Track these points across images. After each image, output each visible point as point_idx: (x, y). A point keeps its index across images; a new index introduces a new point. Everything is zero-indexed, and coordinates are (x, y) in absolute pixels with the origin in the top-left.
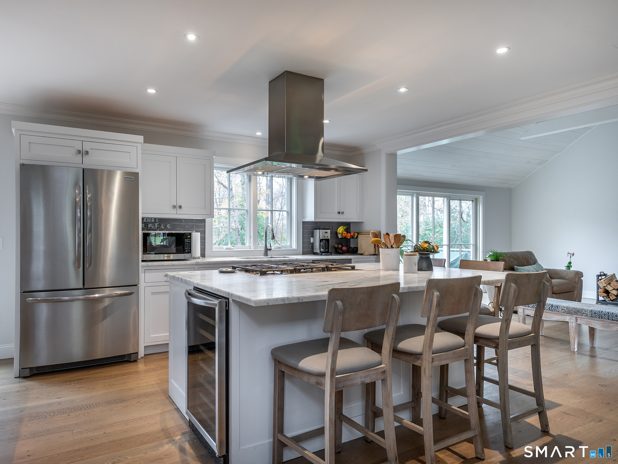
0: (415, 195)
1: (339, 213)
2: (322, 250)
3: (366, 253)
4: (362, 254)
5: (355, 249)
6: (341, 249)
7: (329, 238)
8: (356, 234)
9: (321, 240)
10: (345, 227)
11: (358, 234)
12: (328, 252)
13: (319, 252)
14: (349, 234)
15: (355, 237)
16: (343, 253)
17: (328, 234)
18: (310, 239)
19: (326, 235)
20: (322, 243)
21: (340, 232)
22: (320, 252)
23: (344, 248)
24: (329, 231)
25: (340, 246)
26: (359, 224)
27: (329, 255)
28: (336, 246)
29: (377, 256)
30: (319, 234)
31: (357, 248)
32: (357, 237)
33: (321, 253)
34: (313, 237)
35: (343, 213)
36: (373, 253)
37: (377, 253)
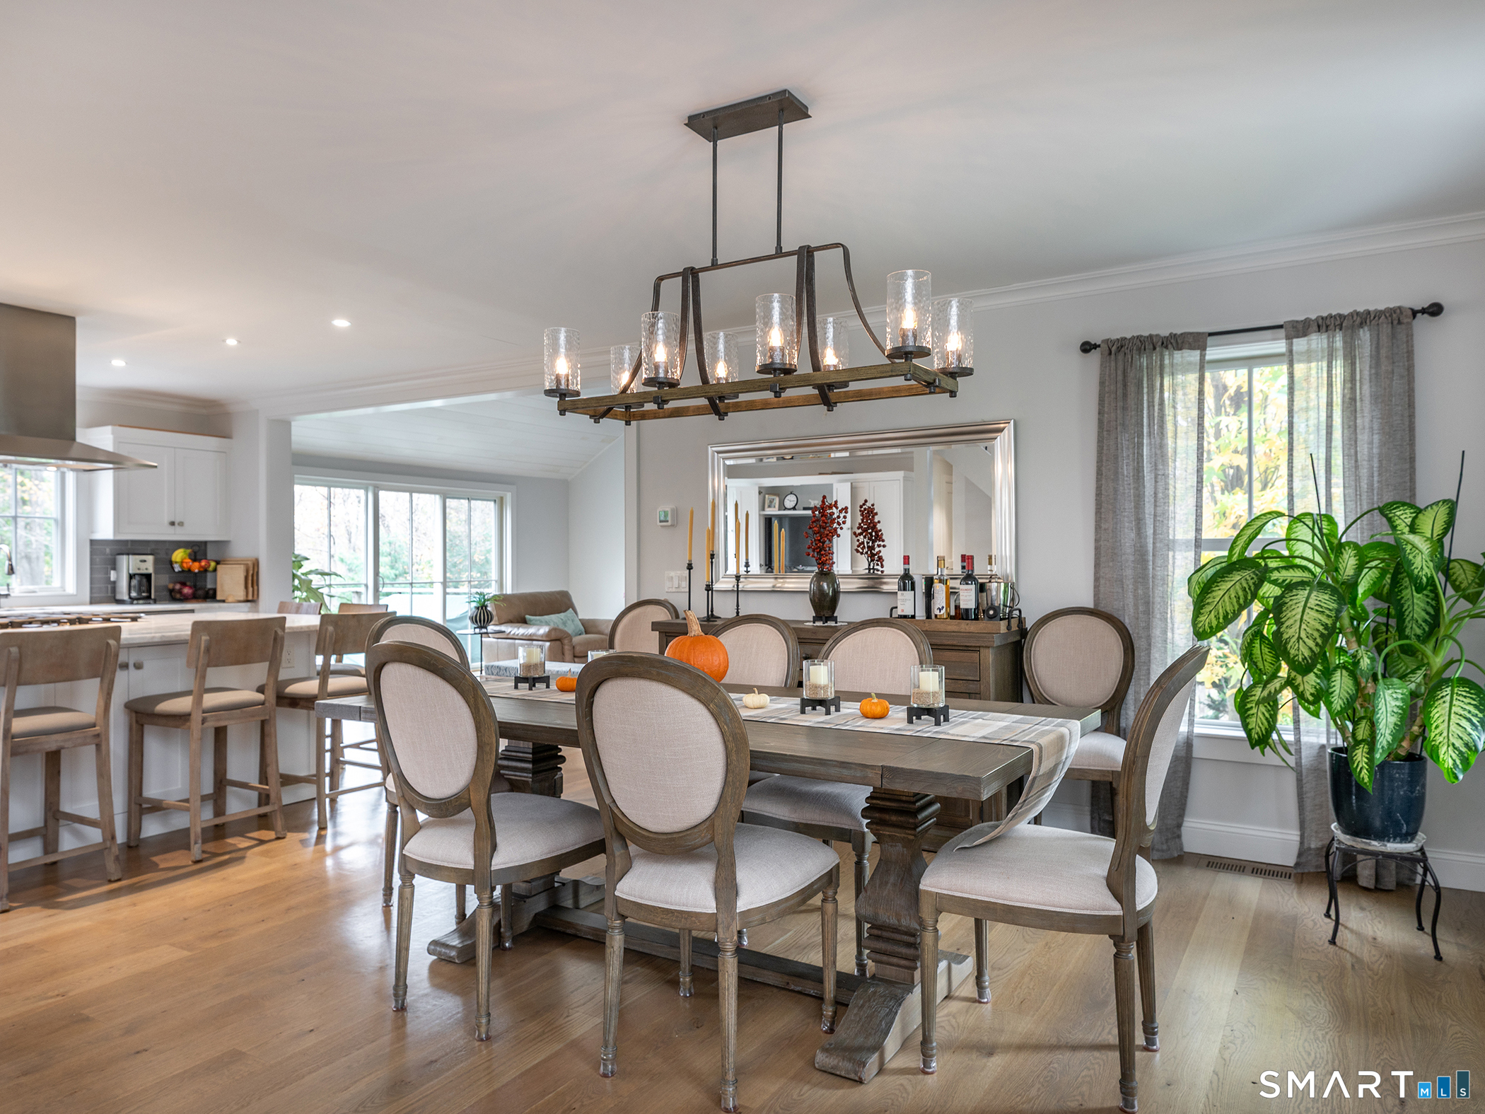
0: (371, 489)
1: (173, 524)
2: (134, 594)
3: (230, 599)
4: (223, 601)
5: (211, 592)
6: (180, 592)
7: (151, 570)
8: (213, 564)
9: (131, 577)
10: (189, 551)
11: (218, 563)
12: (149, 597)
13: (126, 598)
14: (197, 564)
15: (211, 569)
16: (185, 599)
17: (148, 564)
18: (108, 573)
19: (143, 566)
20: (134, 582)
21: (178, 559)
22: (130, 598)
23: (186, 590)
24: (150, 559)
25: (178, 587)
26: (221, 544)
27: (150, 603)
28: (171, 586)
29: (253, 604)
30: (129, 564)
31: (215, 591)
32: (215, 570)
33: (132, 600)
34: (114, 569)
35: (181, 524)
36: (242, 599)
37: (250, 598)
